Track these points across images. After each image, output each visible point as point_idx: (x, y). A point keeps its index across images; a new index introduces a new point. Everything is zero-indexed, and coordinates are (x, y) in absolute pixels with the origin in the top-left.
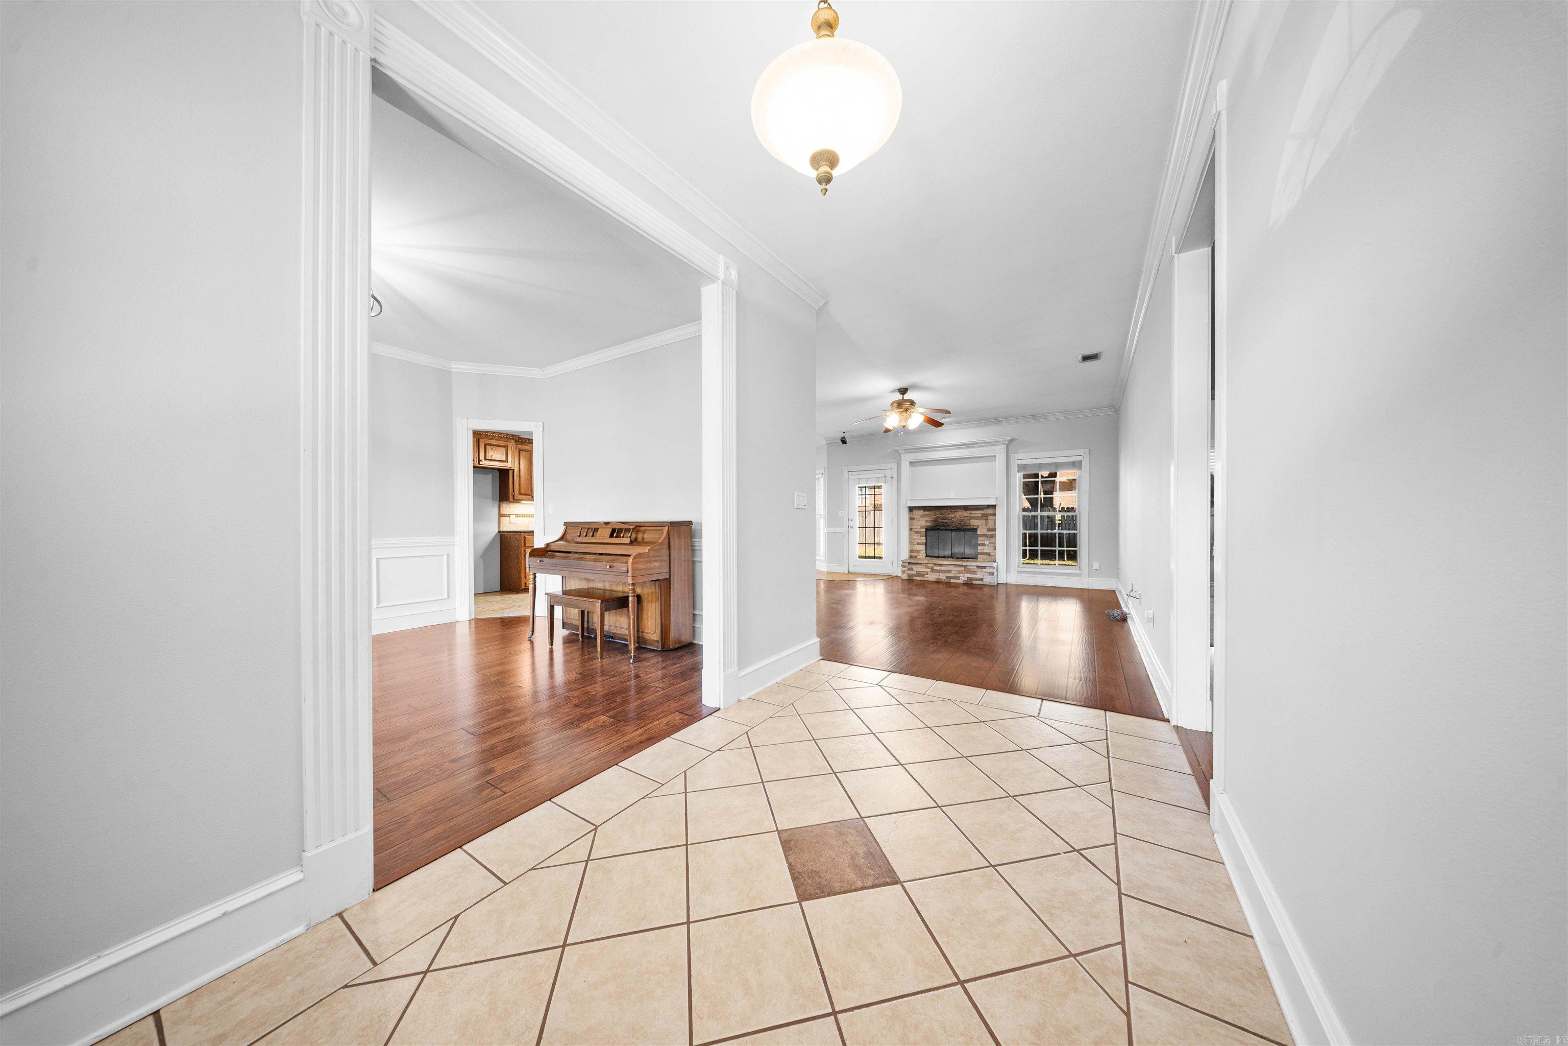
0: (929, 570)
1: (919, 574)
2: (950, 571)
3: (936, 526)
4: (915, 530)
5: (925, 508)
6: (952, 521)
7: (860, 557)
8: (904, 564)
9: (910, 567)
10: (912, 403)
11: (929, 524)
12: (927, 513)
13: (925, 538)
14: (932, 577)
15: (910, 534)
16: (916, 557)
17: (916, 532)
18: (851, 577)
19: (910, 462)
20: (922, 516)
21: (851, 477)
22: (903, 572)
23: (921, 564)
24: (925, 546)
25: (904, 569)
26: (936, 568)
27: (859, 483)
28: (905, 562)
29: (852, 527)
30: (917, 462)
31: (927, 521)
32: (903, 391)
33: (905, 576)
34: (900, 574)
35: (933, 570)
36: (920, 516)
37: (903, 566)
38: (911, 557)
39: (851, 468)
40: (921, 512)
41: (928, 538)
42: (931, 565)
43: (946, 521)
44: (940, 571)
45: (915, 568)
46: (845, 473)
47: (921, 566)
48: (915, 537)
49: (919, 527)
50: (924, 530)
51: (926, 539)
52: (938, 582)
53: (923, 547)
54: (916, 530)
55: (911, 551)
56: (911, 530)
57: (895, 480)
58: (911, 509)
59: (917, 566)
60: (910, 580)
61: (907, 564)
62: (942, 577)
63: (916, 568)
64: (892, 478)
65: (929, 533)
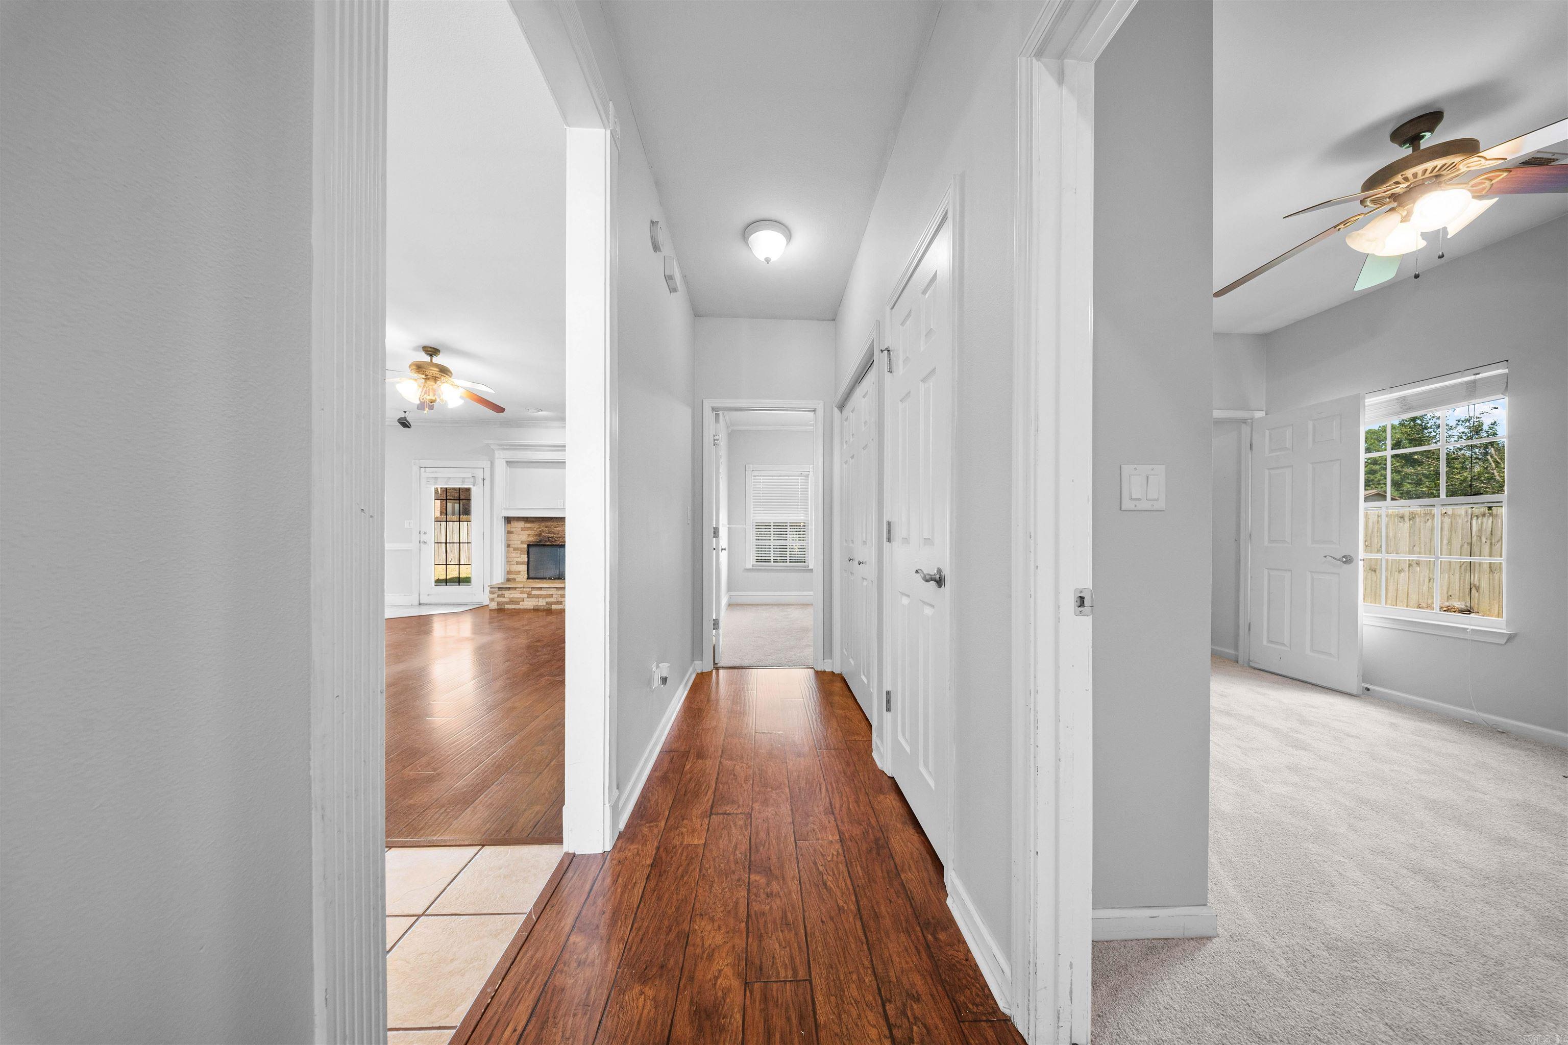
0: (525, 596)
1: (512, 601)
2: (551, 596)
3: (540, 541)
4: (514, 546)
5: (526, 519)
6: (559, 536)
7: (438, 582)
8: (493, 590)
9: (500, 593)
10: (444, 371)
11: (531, 539)
12: (529, 525)
13: (526, 555)
14: (529, 604)
15: (508, 552)
16: (515, 579)
17: (515, 549)
18: (424, 611)
19: (507, 462)
20: (523, 529)
21: (424, 475)
22: (492, 600)
23: (515, 589)
24: (526, 566)
25: (492, 596)
26: (534, 592)
27: (435, 483)
28: (494, 588)
29: (425, 543)
30: (518, 462)
31: (528, 535)
32: (432, 351)
33: (494, 606)
34: (486, 602)
35: (530, 595)
36: (520, 529)
37: (491, 593)
38: (508, 580)
39: (424, 463)
40: (522, 524)
41: (531, 556)
42: (528, 590)
43: (552, 535)
44: (538, 596)
45: (507, 593)
46: (415, 469)
47: (515, 592)
48: (514, 555)
49: (519, 542)
50: (525, 546)
51: (528, 557)
52: (536, 610)
53: (524, 568)
54: (516, 546)
55: (509, 573)
56: (508, 546)
57: (487, 482)
58: (508, 520)
59: (510, 592)
60: (500, 610)
61: (497, 589)
62: (542, 603)
63: (508, 595)
64: (484, 479)
65: (532, 550)
